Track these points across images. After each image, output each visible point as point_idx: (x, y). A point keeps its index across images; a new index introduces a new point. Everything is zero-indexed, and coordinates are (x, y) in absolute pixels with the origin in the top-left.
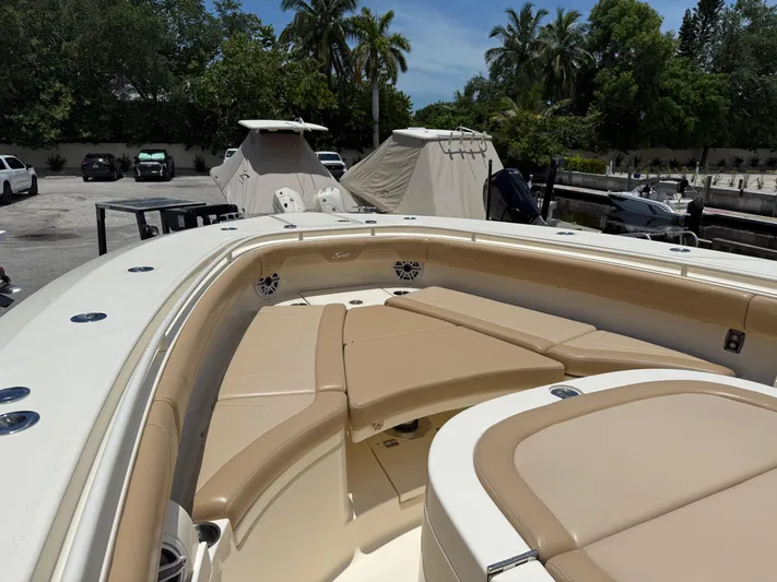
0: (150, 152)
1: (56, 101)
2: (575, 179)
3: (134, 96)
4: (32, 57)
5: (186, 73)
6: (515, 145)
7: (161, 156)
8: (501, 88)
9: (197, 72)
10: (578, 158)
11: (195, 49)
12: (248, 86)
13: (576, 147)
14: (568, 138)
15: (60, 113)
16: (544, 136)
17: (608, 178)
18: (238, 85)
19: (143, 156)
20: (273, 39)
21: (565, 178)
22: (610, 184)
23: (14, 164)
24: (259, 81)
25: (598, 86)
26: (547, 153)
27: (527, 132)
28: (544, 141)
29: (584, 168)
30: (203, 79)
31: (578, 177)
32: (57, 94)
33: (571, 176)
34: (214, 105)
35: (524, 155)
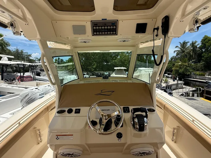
0: (106, 72)
1: (94, 65)
2: (197, 78)
3: (106, 63)
4: (92, 59)
5: (113, 59)
6: (181, 70)
7: (108, 73)
8: (179, 58)
9: (115, 59)
10: (198, 73)
11: (115, 56)
12: (123, 61)
13: (198, 70)
14: (195, 68)
15: (94, 67)
16: (188, 68)
17: (206, 77)
18: (122, 61)
19: (105, 73)
20: (128, 53)
21: (195, 77)
22: (207, 79)
23: (87, 74)
24: (125, 60)
25: (203, 57)
26: (189, 72)
27: (183, 67)
28: (188, 69)
29: (200, 75)
30: (116, 60)
31: (198, 77)
32: (95, 64)
33: (196, 77)
34: (117, 64)
35: (183, 72)
